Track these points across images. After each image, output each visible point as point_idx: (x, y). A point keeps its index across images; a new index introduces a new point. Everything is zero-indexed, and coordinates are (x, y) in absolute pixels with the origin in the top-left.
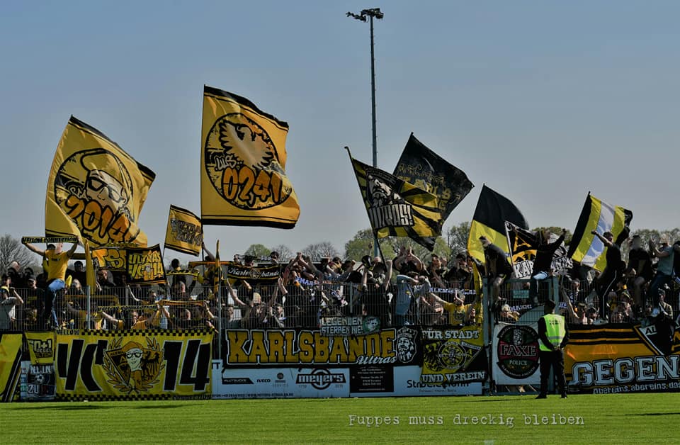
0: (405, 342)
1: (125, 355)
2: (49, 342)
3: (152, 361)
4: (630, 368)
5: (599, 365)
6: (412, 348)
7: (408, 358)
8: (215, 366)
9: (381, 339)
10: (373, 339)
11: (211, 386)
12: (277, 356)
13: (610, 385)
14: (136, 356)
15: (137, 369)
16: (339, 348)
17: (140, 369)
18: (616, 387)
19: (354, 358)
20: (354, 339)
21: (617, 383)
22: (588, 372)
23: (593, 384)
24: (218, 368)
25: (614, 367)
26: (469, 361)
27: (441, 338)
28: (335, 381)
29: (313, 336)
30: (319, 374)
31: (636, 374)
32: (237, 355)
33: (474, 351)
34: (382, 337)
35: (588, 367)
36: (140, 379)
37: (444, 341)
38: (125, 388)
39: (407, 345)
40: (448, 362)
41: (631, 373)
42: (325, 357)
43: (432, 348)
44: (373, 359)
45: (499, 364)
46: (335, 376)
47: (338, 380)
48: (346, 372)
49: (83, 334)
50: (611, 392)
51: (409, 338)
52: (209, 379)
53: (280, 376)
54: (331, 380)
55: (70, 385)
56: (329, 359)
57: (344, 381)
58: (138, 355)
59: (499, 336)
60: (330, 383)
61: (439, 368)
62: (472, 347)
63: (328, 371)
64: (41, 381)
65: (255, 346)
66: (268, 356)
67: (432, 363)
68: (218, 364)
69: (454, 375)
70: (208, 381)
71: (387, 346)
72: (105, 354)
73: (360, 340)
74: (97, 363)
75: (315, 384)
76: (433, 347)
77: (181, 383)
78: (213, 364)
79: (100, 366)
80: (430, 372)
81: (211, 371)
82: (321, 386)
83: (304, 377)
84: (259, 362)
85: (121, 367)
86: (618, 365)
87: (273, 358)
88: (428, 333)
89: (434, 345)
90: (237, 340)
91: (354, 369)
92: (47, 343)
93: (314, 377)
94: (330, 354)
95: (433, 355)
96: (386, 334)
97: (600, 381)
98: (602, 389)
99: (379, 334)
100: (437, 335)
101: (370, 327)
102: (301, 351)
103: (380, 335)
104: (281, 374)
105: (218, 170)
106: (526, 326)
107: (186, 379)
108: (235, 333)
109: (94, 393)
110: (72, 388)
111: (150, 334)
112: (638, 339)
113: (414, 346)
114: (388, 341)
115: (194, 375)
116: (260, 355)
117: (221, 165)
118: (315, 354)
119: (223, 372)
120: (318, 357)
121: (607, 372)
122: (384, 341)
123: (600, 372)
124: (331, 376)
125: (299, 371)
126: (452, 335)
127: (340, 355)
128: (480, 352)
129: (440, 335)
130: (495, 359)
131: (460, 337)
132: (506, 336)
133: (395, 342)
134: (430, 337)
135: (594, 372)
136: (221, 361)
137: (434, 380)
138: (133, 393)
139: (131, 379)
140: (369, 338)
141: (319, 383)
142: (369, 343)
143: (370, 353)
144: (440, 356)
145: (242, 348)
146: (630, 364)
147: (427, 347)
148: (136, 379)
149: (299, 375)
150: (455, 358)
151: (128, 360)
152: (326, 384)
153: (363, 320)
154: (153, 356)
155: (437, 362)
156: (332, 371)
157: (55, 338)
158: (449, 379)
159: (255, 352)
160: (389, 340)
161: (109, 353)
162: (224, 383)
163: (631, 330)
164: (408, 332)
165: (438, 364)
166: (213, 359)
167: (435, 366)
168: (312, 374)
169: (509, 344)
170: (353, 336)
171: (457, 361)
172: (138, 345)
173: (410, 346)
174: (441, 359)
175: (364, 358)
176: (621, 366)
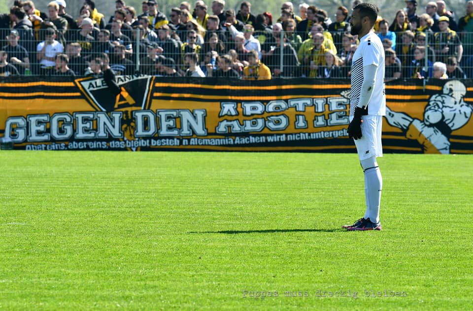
4: (68, 124)
5: (33, 120)
13: (45, 141)
18: (52, 143)
21: (53, 140)
22: (20, 128)
23: (25, 141)
25: (50, 122)
31: (74, 131)
35: (21, 122)
50: (46, 149)
86: (55, 121)
97: (34, 137)
98: (36, 145)
112: (78, 94)
121: (42, 128)
123: (34, 128)
135: (27, 127)
146: (68, 119)
163: (71, 84)
176: (59, 121)
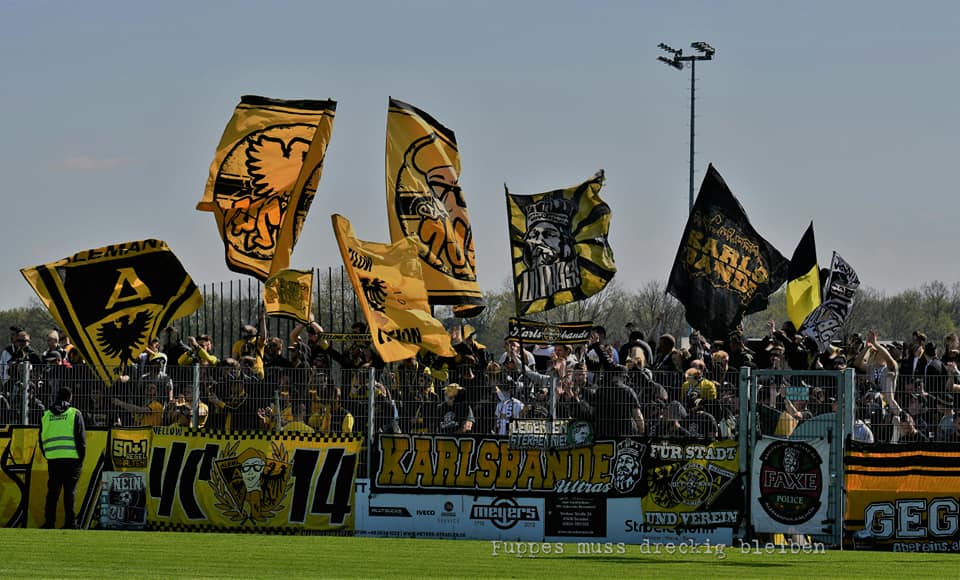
0: (628, 462)
1: (241, 468)
2: (144, 444)
3: (276, 478)
4: (953, 514)
5: (904, 506)
6: (636, 471)
7: (628, 486)
8: (360, 488)
9: (593, 455)
10: (581, 455)
11: (352, 518)
12: (446, 477)
13: (920, 539)
14: (256, 470)
15: (255, 488)
16: (533, 467)
17: (260, 489)
18: (929, 542)
19: (552, 483)
20: (554, 454)
21: (931, 537)
22: (887, 518)
23: (893, 537)
24: (363, 491)
25: (927, 511)
26: (715, 494)
27: (680, 457)
28: (524, 516)
29: (499, 447)
30: (503, 505)
32: (392, 473)
33: (725, 479)
34: (595, 452)
35: (887, 509)
36: (259, 504)
37: (683, 462)
38: (237, 516)
39: (629, 466)
40: (685, 493)
41: (953, 522)
42: (512, 480)
43: (664, 472)
44: (578, 486)
45: (762, 501)
46: (524, 510)
47: (528, 517)
48: (540, 503)
49: (187, 434)
50: (921, 551)
51: (633, 456)
52: (349, 507)
53: (449, 506)
54: (519, 516)
55: (165, 509)
56: (516, 483)
57: (537, 518)
58: (258, 468)
59: (762, 458)
60: (517, 520)
61: (671, 502)
62: (722, 472)
63: (514, 502)
64: (127, 501)
66: (434, 475)
67: (662, 495)
68: (364, 485)
69: (693, 515)
70: (348, 510)
71: (601, 466)
72: (214, 464)
73: (563, 456)
74: (201, 478)
75: (497, 521)
76: (666, 471)
77: (313, 511)
78: (357, 484)
79: (206, 483)
80: (657, 508)
81: (353, 496)
82: (505, 524)
83: (481, 509)
84: (419, 485)
85: (234, 484)
86: (934, 508)
87: (439, 479)
88: (663, 449)
89: (669, 468)
90: (394, 450)
91: (552, 499)
92: (140, 445)
93: (495, 510)
94: (519, 476)
95: (664, 484)
96: (601, 449)
97: (904, 532)
98: (907, 544)
99: (591, 448)
100: (673, 453)
102: (480, 470)
103: (592, 450)
104: (449, 503)
106: (802, 443)
107: (320, 506)
108: (391, 440)
109: (196, 521)
110: (168, 514)
111: (277, 438)
113: (639, 469)
114: (603, 459)
115: (330, 500)
116: (422, 474)
118: (498, 474)
119: (370, 497)
120: (502, 480)
121: (916, 519)
122: (598, 459)
123: (905, 519)
124: (519, 510)
125: (475, 500)
126: (696, 453)
127: (533, 478)
128: (733, 481)
129: (678, 453)
130: (756, 493)
131: (708, 457)
132: (773, 459)
133: (614, 461)
134: (663, 455)
135: (896, 517)
136: (368, 481)
137: (663, 521)
138: (249, 523)
139: (246, 503)
140: (576, 454)
141: (501, 520)
142: (576, 462)
143: (575, 476)
144: (673, 484)
145: (399, 462)
146: (953, 508)
147: (657, 470)
148: (253, 503)
149: (474, 506)
150: (695, 489)
151: (243, 474)
152: (512, 521)
154: (278, 470)
155: (669, 494)
156: (521, 501)
157: (151, 439)
158: (685, 520)
159: (418, 468)
160: (605, 457)
161: (220, 464)
162: (371, 514)
164: (633, 447)
165: (670, 498)
166: (358, 477)
167: (666, 500)
168: (493, 505)
169: (777, 470)
170: (552, 450)
171: (698, 494)
172: (259, 454)
173: (633, 468)
174: (674, 489)
175: (566, 484)
176: (939, 510)
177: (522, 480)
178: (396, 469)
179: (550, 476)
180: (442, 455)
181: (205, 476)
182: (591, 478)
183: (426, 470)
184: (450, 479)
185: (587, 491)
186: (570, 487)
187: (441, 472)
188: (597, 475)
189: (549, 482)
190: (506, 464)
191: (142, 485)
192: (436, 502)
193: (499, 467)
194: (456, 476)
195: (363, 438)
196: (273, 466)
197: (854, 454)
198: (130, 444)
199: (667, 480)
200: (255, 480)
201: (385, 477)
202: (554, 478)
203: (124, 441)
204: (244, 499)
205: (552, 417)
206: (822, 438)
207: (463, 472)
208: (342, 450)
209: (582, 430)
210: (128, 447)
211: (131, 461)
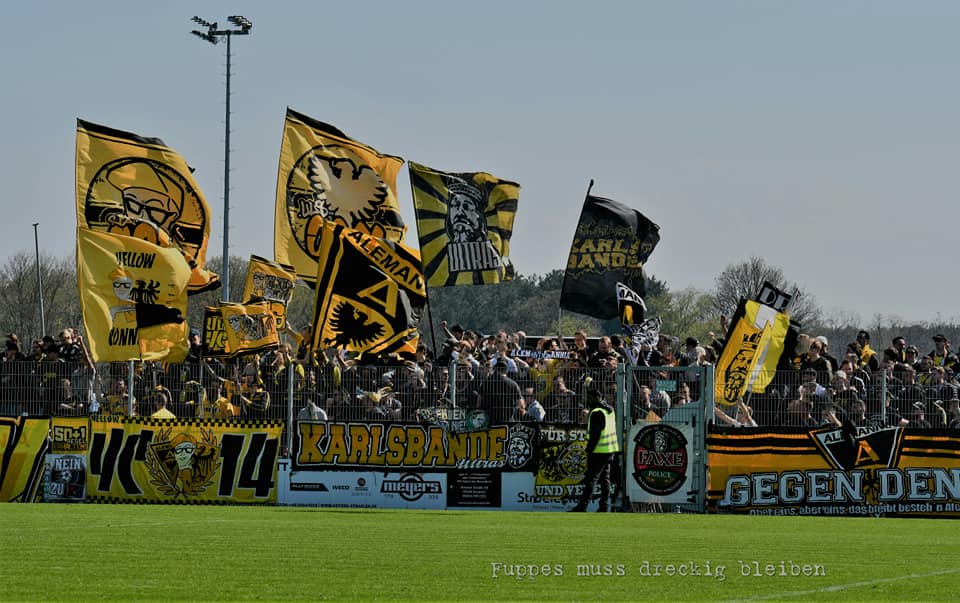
0: (520, 445)
1: (174, 450)
2: (83, 430)
3: (206, 458)
4: (800, 484)
5: (758, 479)
6: (527, 451)
7: (520, 462)
8: (281, 466)
9: (488, 438)
10: (478, 438)
11: (275, 491)
12: (359, 457)
13: (772, 505)
14: (187, 452)
15: (186, 467)
16: (436, 448)
17: (191, 467)
18: (780, 507)
19: (453, 460)
20: (455, 437)
21: (781, 504)
22: (743, 489)
23: (749, 504)
24: (285, 469)
25: (778, 482)
27: (564, 439)
28: (428, 490)
29: (406, 432)
30: (410, 481)
31: (807, 493)
32: (310, 454)
34: (490, 436)
35: (744, 481)
36: (190, 481)
37: (567, 444)
38: (172, 490)
39: (521, 447)
40: (570, 469)
41: (800, 491)
42: (419, 458)
43: (552, 452)
44: (476, 462)
45: (636, 476)
46: (428, 484)
47: (432, 490)
48: (442, 478)
50: (773, 514)
51: (524, 439)
52: (273, 482)
53: (361, 482)
54: (424, 489)
55: (105, 484)
56: (422, 461)
57: (440, 491)
58: (190, 450)
59: (635, 440)
60: (422, 493)
61: (558, 477)
63: (419, 477)
64: (67, 479)
65: (334, 444)
66: (348, 456)
67: (550, 471)
68: (285, 464)
69: (577, 487)
70: (272, 485)
71: (496, 447)
72: (148, 447)
73: (463, 438)
74: (137, 458)
75: (404, 494)
76: (553, 452)
77: (240, 486)
78: (279, 463)
79: (142, 463)
80: (547, 482)
81: (276, 474)
82: (411, 497)
83: (390, 484)
84: (336, 463)
85: (167, 464)
86: (783, 481)
87: (353, 458)
88: (550, 432)
89: (555, 448)
90: (311, 435)
91: (453, 475)
92: (79, 431)
93: (403, 485)
94: (424, 456)
95: (551, 462)
96: (494, 433)
97: (759, 500)
98: (762, 509)
99: (487, 432)
100: (559, 435)
101: (476, 423)
102: (389, 451)
103: (488, 434)
104: (362, 479)
105: (302, 217)
106: (670, 427)
107: (245, 482)
108: (309, 426)
109: (133, 496)
110: (107, 489)
111: (205, 425)
112: (814, 449)
113: (530, 449)
114: (497, 441)
115: (255, 476)
116: (338, 454)
117: (306, 211)
118: (405, 455)
119: (291, 474)
121: (768, 489)
122: (493, 442)
123: (759, 489)
124: (424, 484)
125: (385, 476)
126: (579, 436)
127: (437, 456)
129: (563, 435)
130: (631, 469)
132: (645, 440)
133: (507, 443)
134: (550, 439)
135: (751, 488)
136: (289, 461)
137: (551, 493)
138: (181, 497)
139: (178, 479)
140: (473, 437)
141: (408, 493)
142: (474, 444)
143: (473, 456)
144: (560, 462)
145: (317, 445)
146: (800, 479)
147: (545, 450)
148: (185, 480)
149: (384, 482)
150: (579, 465)
151: (176, 455)
152: (418, 495)
153: (467, 413)
154: (207, 452)
155: (556, 470)
156: (427, 477)
157: (90, 425)
158: (570, 491)
159: (333, 450)
160: (499, 440)
161: (154, 447)
162: (292, 489)
163: (806, 437)
164: (523, 431)
165: (557, 473)
166: (280, 457)
167: (553, 474)
168: (401, 481)
169: (648, 449)
170: (453, 434)
171: (581, 469)
172: (190, 438)
173: (524, 449)
174: (561, 465)
175: (466, 461)
176: (788, 481)
177: (427, 460)
178: (313, 450)
179: (451, 456)
180: (355, 438)
181: (141, 456)
182: (488, 457)
183: (342, 451)
184: (363, 459)
185: (485, 466)
186: (470, 464)
187: (354, 454)
188: (493, 455)
189: (451, 461)
190: (412, 446)
191: (82, 465)
192: (350, 478)
193: (406, 449)
194: (369, 457)
195: (283, 425)
196: (203, 449)
197: (714, 436)
198: (70, 430)
199: (553, 458)
200: (186, 460)
201: (305, 457)
202: (455, 458)
203: (64, 427)
204: (177, 476)
205: (452, 405)
206: (687, 423)
207: (375, 453)
208: (266, 435)
209: (478, 416)
210: (68, 433)
211: (72, 446)
